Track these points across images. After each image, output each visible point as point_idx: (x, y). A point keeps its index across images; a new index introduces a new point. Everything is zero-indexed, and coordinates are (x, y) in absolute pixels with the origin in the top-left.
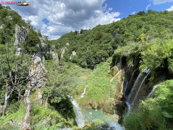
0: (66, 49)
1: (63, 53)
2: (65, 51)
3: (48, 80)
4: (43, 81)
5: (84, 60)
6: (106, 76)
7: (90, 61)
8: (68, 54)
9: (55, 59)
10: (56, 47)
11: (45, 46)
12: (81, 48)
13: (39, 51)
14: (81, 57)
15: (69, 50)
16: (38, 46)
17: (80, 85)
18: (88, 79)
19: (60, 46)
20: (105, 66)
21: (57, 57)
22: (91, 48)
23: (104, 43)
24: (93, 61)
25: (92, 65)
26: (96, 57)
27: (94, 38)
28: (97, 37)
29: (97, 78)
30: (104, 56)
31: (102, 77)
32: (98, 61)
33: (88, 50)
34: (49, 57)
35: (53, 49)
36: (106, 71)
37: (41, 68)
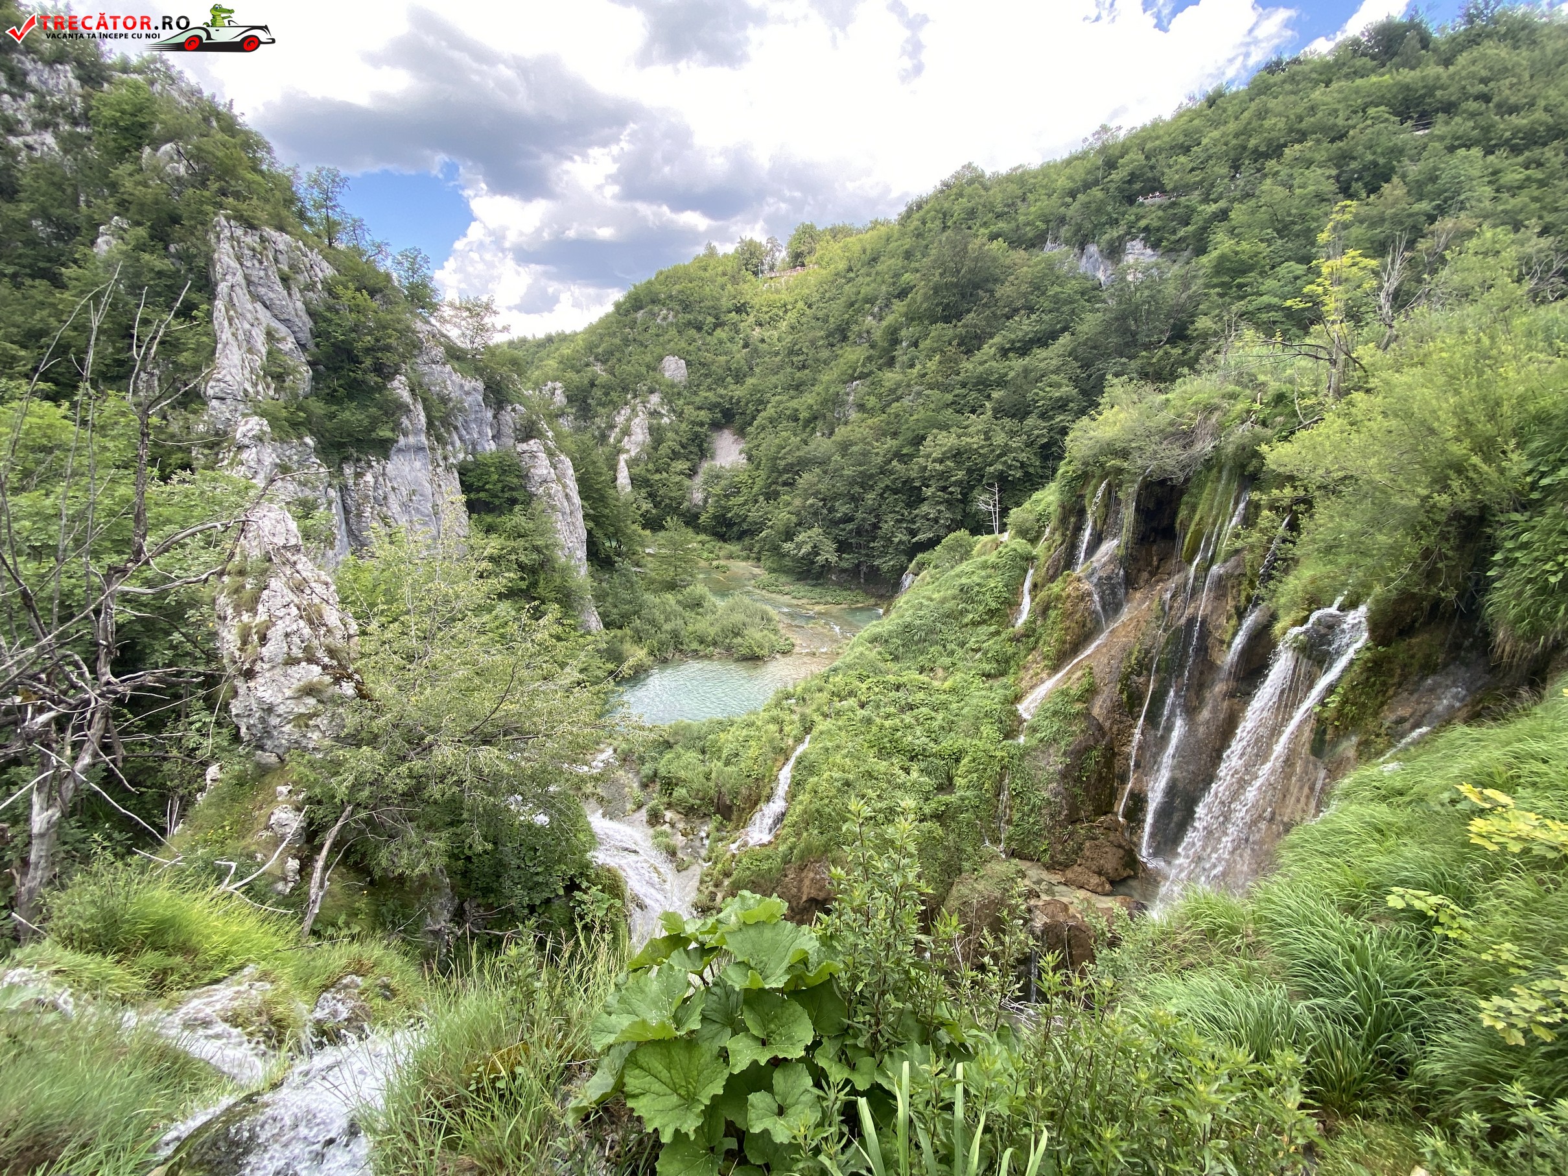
0: (662, 416)
1: (628, 451)
2: (651, 429)
3: (362, 695)
4: (312, 701)
5: (815, 514)
6: (988, 661)
7: (864, 520)
8: (675, 456)
9: (553, 507)
10: (570, 399)
11: (468, 393)
12: (794, 404)
13: (412, 440)
14: (785, 484)
15: (684, 426)
16: (406, 396)
17: (745, 732)
18: (820, 690)
19: (607, 389)
20: (989, 571)
21: (565, 486)
22: (880, 397)
23: (1004, 353)
24: (887, 526)
25: (879, 557)
26: (917, 484)
27: (909, 305)
28: (936, 290)
29: (905, 679)
30: (991, 474)
31: (946, 669)
32: (936, 520)
33: (854, 415)
34: (500, 485)
35: (534, 423)
36: (992, 613)
37: (296, 601)
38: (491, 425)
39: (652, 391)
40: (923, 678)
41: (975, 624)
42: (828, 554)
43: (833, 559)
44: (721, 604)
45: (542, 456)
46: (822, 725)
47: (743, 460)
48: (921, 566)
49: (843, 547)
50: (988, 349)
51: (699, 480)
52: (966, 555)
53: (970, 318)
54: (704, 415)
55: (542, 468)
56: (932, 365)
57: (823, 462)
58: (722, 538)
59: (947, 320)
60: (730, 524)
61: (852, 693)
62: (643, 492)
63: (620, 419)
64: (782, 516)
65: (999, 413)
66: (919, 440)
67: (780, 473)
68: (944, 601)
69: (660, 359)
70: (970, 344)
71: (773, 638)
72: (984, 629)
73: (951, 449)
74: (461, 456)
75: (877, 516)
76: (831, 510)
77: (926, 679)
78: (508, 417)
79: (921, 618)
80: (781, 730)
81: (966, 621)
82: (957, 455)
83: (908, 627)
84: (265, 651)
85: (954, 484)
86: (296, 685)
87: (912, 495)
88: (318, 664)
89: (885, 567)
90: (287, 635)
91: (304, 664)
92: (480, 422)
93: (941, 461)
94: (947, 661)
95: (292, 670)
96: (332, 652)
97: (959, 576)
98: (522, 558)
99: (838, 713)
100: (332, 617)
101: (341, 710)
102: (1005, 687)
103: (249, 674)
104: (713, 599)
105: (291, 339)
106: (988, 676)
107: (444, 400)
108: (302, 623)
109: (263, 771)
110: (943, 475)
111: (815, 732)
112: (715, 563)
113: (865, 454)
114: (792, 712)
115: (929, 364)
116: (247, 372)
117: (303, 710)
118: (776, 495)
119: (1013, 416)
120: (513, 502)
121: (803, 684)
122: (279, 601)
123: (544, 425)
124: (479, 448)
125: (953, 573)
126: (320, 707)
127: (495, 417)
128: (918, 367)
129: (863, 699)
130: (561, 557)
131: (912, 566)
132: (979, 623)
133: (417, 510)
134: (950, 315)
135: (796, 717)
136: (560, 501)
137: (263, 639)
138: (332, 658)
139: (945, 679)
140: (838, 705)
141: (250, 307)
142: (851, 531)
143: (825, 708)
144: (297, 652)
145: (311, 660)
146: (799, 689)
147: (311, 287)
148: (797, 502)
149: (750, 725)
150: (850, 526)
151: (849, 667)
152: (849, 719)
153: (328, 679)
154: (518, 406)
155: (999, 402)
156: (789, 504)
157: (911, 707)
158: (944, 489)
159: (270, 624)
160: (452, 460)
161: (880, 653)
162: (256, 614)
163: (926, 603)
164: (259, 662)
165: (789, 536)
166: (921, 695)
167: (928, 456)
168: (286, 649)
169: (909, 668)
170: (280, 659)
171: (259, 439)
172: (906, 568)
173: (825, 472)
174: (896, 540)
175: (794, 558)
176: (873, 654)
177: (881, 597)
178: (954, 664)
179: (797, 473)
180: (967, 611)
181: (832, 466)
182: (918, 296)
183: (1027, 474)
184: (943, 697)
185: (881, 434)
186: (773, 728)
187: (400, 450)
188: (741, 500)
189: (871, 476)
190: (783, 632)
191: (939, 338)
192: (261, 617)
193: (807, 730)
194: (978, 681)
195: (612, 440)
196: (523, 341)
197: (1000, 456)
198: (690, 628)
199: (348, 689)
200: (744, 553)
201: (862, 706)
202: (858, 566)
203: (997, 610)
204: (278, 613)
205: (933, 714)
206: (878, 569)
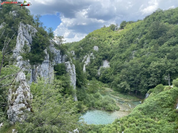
0: (93, 57)
1: (86, 64)
2: (90, 60)
3: (32, 111)
4: (22, 111)
5: (125, 78)
6: (169, 117)
7: (136, 80)
8: (95, 65)
9: (70, 75)
10: (76, 54)
11: (57, 52)
12: (121, 55)
13: (46, 61)
14: (118, 71)
15: (97, 59)
16: (46, 53)
17: (108, 129)
18: (126, 120)
19: (83, 52)
20: (168, 94)
21: (73, 70)
22: (140, 54)
23: (169, 45)
24: (142, 82)
25: (141, 89)
26: (149, 73)
27: (146, 36)
28: (152, 33)
29: (148, 120)
30: (167, 72)
31: (158, 118)
32: (154, 81)
33: (134, 58)
34: (61, 70)
35: (69, 58)
36: (170, 105)
37: (23, 90)
38: (61, 58)
39: (91, 52)
40: (152, 120)
41: (165, 107)
42: (128, 87)
43: (129, 89)
44: (103, 97)
45: (69, 64)
46: (127, 129)
47: (109, 66)
48: (151, 92)
49: (131, 86)
50: (165, 44)
51: (99, 70)
52: (162, 90)
53: (160, 38)
54: (101, 57)
55: (69, 67)
56: (152, 48)
57: (127, 67)
58: (104, 82)
59: (155, 38)
60: (105, 79)
61: (134, 122)
62: (88, 72)
63: (85, 58)
64: (117, 78)
65: (169, 58)
66: (149, 63)
67: (117, 69)
68: (157, 101)
69: (93, 46)
70: (161, 43)
71: (115, 106)
72: (168, 109)
73: (157, 65)
74: (55, 64)
75: (140, 80)
76: (129, 78)
77: (153, 120)
78: (64, 57)
79: (151, 105)
80: (116, 129)
81: (163, 106)
82: (159, 67)
83: (148, 107)
84: (16, 100)
85: (158, 73)
86: (20, 108)
87: (148, 75)
88: (24, 104)
89: (142, 92)
90: (20, 97)
91: (22, 103)
92: (59, 58)
93: (155, 68)
94: (159, 116)
95: (20, 105)
96: (27, 101)
97: (161, 95)
98: (63, 85)
99: (131, 127)
100: (29, 94)
101: (27, 114)
102: (175, 124)
103: (12, 105)
104: (101, 96)
105: (29, 43)
106: (170, 121)
107: (53, 54)
108: (23, 95)
109: (10, 125)
110: (156, 71)
111: (125, 131)
112: (102, 88)
113: (137, 66)
114: (119, 125)
115: (151, 47)
116: (20, 48)
117: (20, 113)
118: (116, 74)
119: (172, 59)
120: (63, 73)
121: (122, 118)
122: (20, 91)
123: (70, 58)
124: (58, 63)
125: (159, 94)
126: (23, 113)
127: (62, 57)
128: (149, 48)
129: (137, 124)
130: (71, 84)
131: (148, 91)
132: (166, 107)
133: (45, 74)
134: (156, 37)
135: (120, 126)
136: (72, 74)
137: (16, 98)
138: (27, 103)
139: (158, 121)
140: (131, 124)
141: (23, 37)
142: (133, 83)
143: (127, 125)
144: (21, 101)
145: (23, 103)
146: (121, 119)
147: (33, 34)
148: (121, 76)
149: (109, 127)
150: (133, 82)
151: (133, 115)
152: (133, 128)
153: (26, 107)
154: (66, 55)
155: (169, 56)
156: (119, 76)
157: (149, 127)
158: (156, 74)
159: (17, 95)
160: (53, 65)
161: (141, 112)
162: (15, 93)
163: (152, 101)
164: (14, 103)
165: (119, 83)
166: (152, 124)
167: (152, 67)
168: (19, 100)
169: (149, 117)
170: (18, 102)
171: (20, 60)
172: (147, 92)
173: (127, 69)
174: (144, 85)
175: (120, 88)
176: (139, 113)
177: (141, 98)
178: (160, 117)
179: (121, 69)
180: (163, 104)
181: (129, 68)
182: (148, 34)
183: (176, 72)
184: (158, 125)
185: (141, 62)
186: (114, 128)
187: (44, 63)
188: (108, 74)
189: (138, 71)
190: (117, 105)
191: (153, 42)
192: (16, 93)
193: (123, 130)
194: (167, 122)
195: (83, 62)
196: (68, 43)
197: (169, 67)
198: (96, 102)
199: (29, 109)
200: (109, 86)
201: (137, 125)
202: (135, 91)
203: (171, 104)
204: (19, 93)
205: (155, 130)
206: (140, 92)
